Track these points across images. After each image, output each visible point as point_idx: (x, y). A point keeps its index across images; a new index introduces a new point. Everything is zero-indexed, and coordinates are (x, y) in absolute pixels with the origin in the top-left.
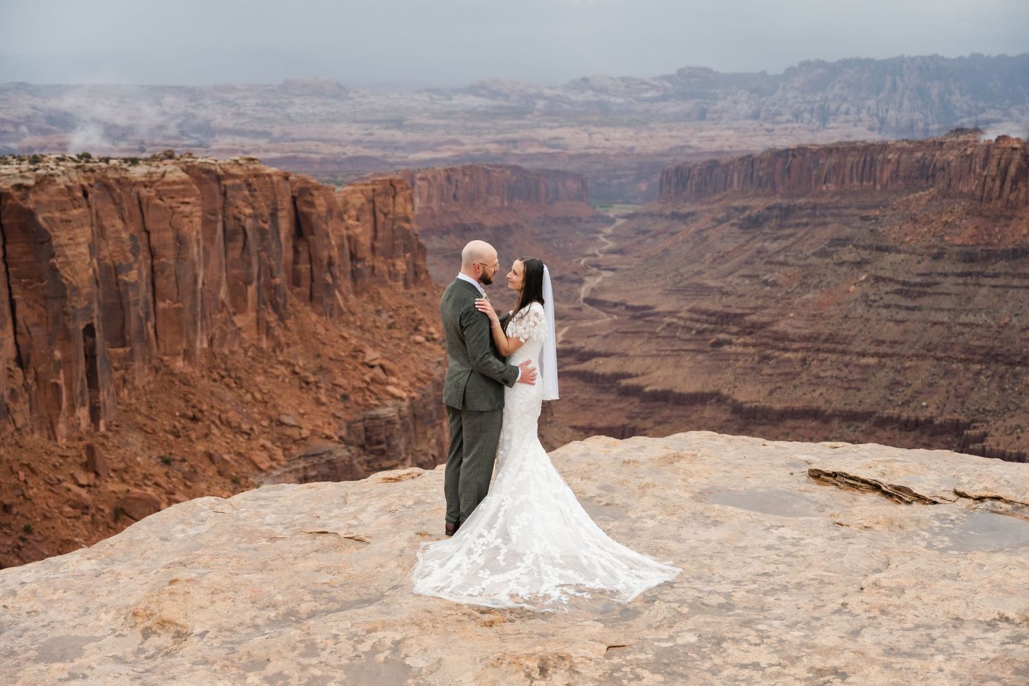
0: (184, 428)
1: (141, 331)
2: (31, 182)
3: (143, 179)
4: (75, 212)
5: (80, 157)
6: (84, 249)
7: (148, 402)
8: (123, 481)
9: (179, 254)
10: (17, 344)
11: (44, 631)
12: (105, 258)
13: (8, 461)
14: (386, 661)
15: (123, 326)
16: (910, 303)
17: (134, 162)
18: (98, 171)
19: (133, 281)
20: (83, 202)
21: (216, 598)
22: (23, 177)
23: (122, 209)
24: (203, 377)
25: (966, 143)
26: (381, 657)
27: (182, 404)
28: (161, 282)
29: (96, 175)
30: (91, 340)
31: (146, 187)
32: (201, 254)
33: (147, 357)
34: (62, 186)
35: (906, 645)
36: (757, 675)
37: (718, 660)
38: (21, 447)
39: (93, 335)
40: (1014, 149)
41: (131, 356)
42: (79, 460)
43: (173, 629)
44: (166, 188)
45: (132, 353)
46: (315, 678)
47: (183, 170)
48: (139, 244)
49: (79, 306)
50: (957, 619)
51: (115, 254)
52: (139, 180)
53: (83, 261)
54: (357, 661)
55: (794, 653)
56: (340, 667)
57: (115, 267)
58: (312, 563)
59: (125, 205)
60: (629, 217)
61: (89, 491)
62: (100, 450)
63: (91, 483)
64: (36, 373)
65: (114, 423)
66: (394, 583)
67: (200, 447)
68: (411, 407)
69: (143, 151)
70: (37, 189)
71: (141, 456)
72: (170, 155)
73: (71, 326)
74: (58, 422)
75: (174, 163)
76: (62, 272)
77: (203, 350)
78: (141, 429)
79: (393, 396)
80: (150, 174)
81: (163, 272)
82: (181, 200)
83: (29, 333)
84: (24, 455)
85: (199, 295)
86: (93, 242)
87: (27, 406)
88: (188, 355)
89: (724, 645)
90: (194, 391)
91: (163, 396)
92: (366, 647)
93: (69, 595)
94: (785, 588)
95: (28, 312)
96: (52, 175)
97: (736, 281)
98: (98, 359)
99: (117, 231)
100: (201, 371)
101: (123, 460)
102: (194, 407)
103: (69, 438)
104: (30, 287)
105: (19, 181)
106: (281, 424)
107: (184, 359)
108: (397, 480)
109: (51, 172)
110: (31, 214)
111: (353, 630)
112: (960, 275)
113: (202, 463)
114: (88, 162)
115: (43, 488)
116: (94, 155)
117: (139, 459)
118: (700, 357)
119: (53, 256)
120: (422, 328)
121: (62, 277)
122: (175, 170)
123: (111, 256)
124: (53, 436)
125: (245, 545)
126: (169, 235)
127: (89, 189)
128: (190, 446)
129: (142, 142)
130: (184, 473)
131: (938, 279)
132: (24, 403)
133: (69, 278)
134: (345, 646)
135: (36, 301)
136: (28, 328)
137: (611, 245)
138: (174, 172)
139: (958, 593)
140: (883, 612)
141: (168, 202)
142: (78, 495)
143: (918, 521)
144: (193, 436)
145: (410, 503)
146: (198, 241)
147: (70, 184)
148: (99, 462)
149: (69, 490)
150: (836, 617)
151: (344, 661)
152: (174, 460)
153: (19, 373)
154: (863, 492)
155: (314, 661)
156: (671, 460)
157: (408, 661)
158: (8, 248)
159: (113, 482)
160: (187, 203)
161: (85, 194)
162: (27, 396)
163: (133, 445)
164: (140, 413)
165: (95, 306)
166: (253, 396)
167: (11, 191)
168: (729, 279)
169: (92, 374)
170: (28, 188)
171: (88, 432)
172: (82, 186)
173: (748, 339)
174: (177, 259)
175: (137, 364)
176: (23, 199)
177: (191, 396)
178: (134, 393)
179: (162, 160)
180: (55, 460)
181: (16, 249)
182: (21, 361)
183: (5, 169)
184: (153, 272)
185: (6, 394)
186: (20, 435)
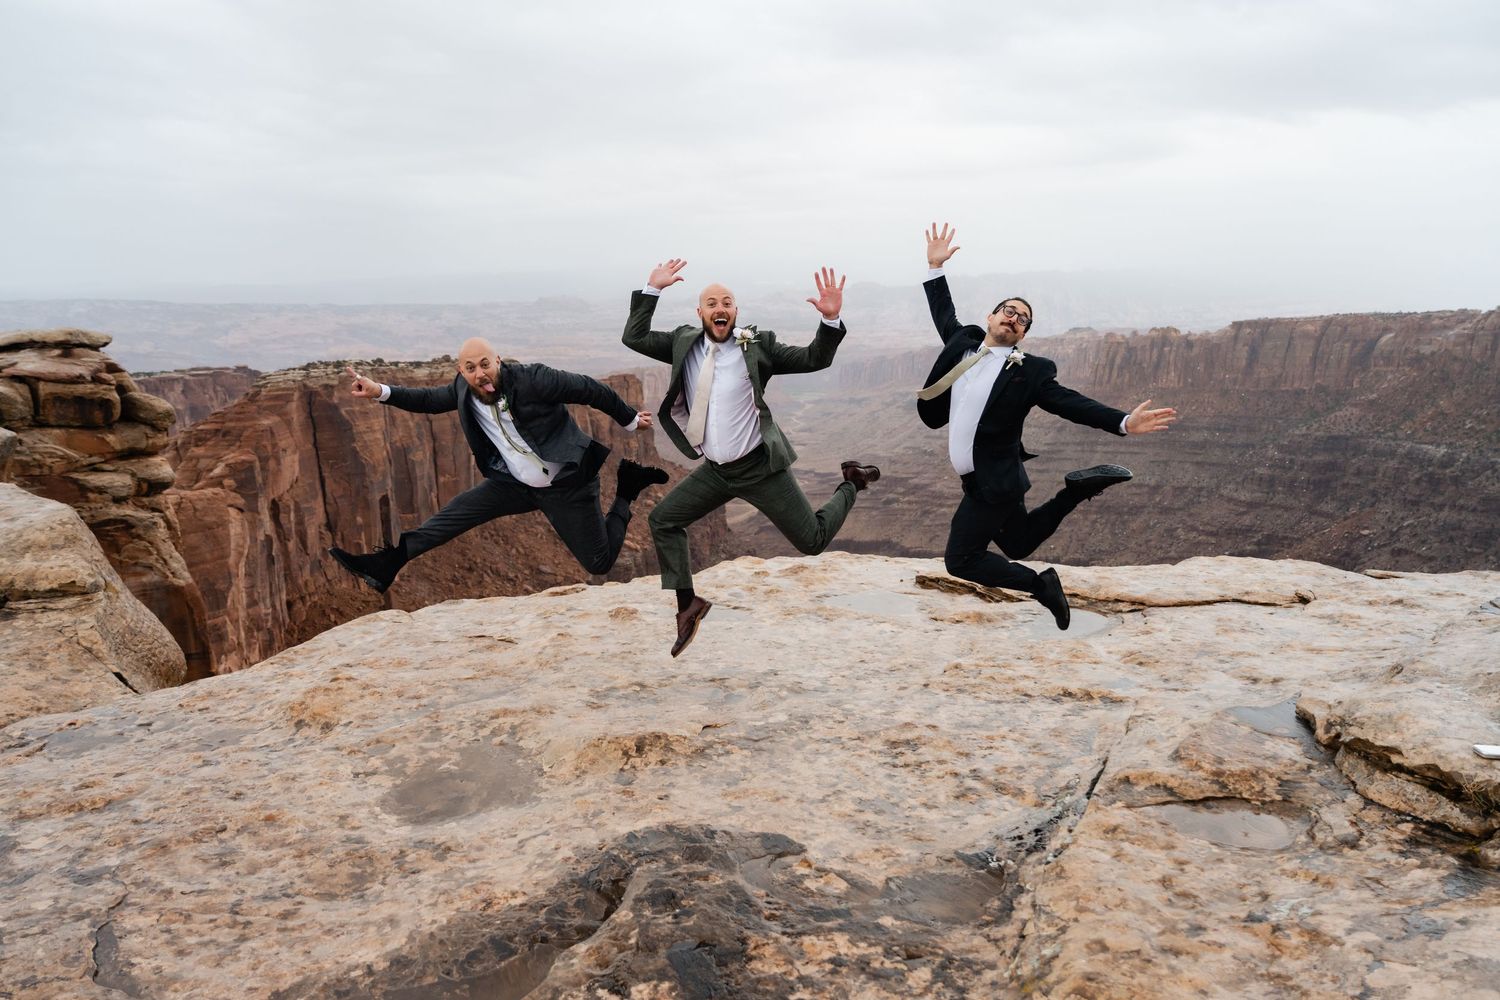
1: (428, 500)
2: (335, 382)
3: (426, 379)
4: (371, 406)
5: (375, 362)
6: (379, 436)
10: (326, 512)
11: (210, 725)
12: (396, 442)
13: (321, 606)
14: (502, 744)
15: (412, 496)
16: (1041, 468)
17: (418, 365)
18: (391, 373)
19: (419, 460)
21: (366, 692)
22: (329, 379)
25: (1082, 339)
26: (496, 740)
27: (461, 558)
28: (441, 461)
29: (389, 376)
30: (384, 508)
35: (976, 720)
36: (837, 750)
37: (803, 736)
39: (388, 504)
40: (1118, 343)
43: (323, 721)
45: (419, 517)
46: (432, 760)
48: (424, 430)
49: (375, 481)
50: (1026, 695)
51: (404, 439)
52: (422, 379)
53: (379, 445)
54: (476, 745)
55: (873, 728)
56: (458, 750)
57: (404, 449)
58: (462, 662)
60: (816, 402)
62: (395, 597)
64: (342, 534)
66: (531, 676)
67: (476, 592)
68: (645, 556)
69: (427, 357)
70: (339, 388)
71: (428, 600)
72: (446, 360)
73: (370, 497)
76: (361, 454)
79: (630, 548)
80: (431, 375)
81: (444, 453)
83: (337, 504)
84: (335, 602)
86: (386, 430)
89: (811, 722)
90: (469, 547)
91: (446, 552)
92: (486, 732)
93: (242, 695)
94: (877, 672)
95: (335, 486)
97: (902, 451)
98: (392, 523)
99: (405, 420)
101: (413, 603)
102: (471, 560)
104: (336, 467)
105: (326, 382)
106: (540, 572)
108: (562, 594)
110: (335, 408)
111: (478, 717)
112: (1078, 444)
114: (381, 366)
116: (386, 361)
117: (426, 602)
118: (874, 513)
119: (354, 441)
120: (653, 494)
121: (362, 458)
123: (400, 439)
125: (412, 649)
126: (448, 423)
128: (467, 591)
129: (426, 350)
131: (1062, 448)
133: (367, 459)
134: (468, 733)
135: (341, 478)
136: (335, 499)
137: (802, 424)
139: (1030, 674)
140: (960, 691)
143: (1005, 616)
144: (470, 584)
145: (563, 610)
150: (916, 696)
151: (463, 744)
153: (328, 536)
154: (960, 594)
155: (436, 744)
156: (795, 571)
157: (521, 743)
158: (317, 435)
165: (389, 482)
166: (518, 551)
167: (319, 390)
168: (896, 450)
170: (332, 387)
173: (912, 498)
174: (456, 442)
176: (331, 395)
177: (468, 552)
179: (439, 364)
180: (357, 604)
181: (324, 436)
182: (330, 526)
183: (314, 372)
184: (435, 452)
185: (319, 552)
186: (331, 584)
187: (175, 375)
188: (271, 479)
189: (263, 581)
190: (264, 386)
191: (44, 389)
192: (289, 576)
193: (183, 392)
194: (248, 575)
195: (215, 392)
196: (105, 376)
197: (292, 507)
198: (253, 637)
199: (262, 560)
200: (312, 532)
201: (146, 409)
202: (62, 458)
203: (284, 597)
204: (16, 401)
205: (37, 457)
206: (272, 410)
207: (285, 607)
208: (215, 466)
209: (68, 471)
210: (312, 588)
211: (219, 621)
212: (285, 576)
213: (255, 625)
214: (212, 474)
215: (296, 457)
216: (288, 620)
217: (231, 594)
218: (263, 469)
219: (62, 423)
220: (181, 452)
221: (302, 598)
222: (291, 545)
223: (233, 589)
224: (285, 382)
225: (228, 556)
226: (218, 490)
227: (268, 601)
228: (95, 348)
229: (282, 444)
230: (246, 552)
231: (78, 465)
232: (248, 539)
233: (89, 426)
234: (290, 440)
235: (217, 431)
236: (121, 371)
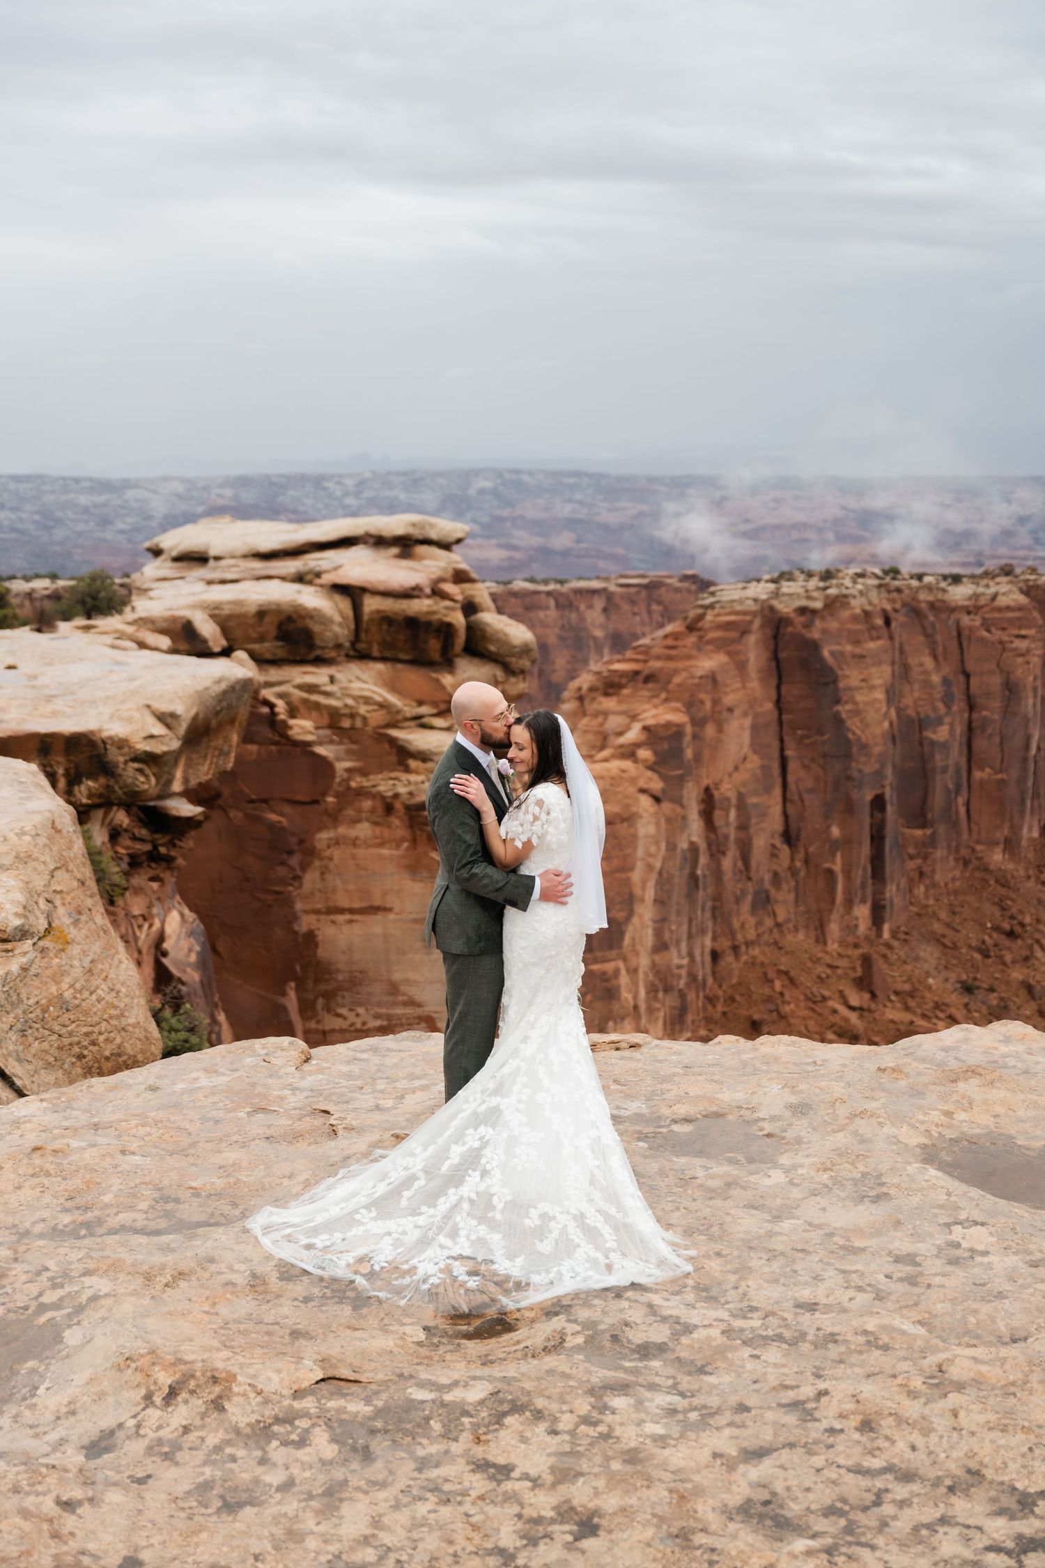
0: (996, 945)
1: (948, 808)
2: (818, 605)
3: (967, 603)
4: (872, 645)
5: (886, 572)
6: (880, 695)
7: (951, 905)
8: (907, 1008)
9: (1007, 707)
10: (786, 816)
12: (907, 707)
13: (762, 964)
14: (46, 1324)
15: (925, 800)
17: (956, 579)
18: (907, 591)
19: (942, 740)
20: (885, 633)
22: (809, 598)
23: (934, 642)
24: (1029, 877)
26: (49, 1316)
27: (997, 913)
28: (980, 743)
29: (904, 596)
30: (879, 815)
31: (969, 613)
32: (1039, 708)
33: (954, 844)
34: (858, 611)
36: (479, 1490)
38: (780, 948)
39: (883, 809)
41: (932, 841)
42: (852, 975)
44: (996, 615)
45: (934, 836)
47: (1022, 591)
48: (955, 690)
49: (867, 770)
51: (921, 703)
52: (960, 603)
53: (877, 710)
54: (13, 1315)
57: (920, 721)
59: (938, 638)
61: (861, 1017)
62: (880, 964)
63: (865, 1006)
64: (806, 853)
65: (903, 929)
67: (1017, 974)
69: (980, 564)
70: (825, 613)
71: (934, 978)
72: (1007, 571)
73: (855, 795)
74: (829, 921)
75: (1010, 582)
76: (849, 723)
77: (1031, 840)
78: (938, 941)
80: (976, 596)
81: (983, 729)
82: (1016, 632)
83: (802, 800)
84: (783, 960)
85: (1031, 766)
86: (892, 685)
87: (792, 897)
88: (1010, 845)
90: (1014, 896)
91: (971, 899)
92: (54, 1295)
94: (798, 1338)
95: (802, 773)
96: (845, 596)
98: (888, 842)
99: (926, 672)
100: (1027, 869)
101: (909, 980)
102: (1012, 917)
103: (842, 943)
104: (807, 741)
105: (803, 603)
107: (1004, 851)
109: (845, 591)
110: (814, 646)
111: (73, 1266)
113: (1017, 996)
114: (894, 579)
115: (802, 1004)
116: (905, 570)
117: (931, 981)
119: (838, 701)
121: (848, 730)
122: (1010, 591)
123: (915, 703)
124: (821, 938)
126: (996, 681)
127: (893, 615)
128: (1002, 971)
129: (980, 554)
130: (990, 1007)
132: (789, 891)
133: (858, 732)
135: (813, 760)
136: (801, 795)
138: (1009, 594)
141: (998, 634)
142: (846, 1020)
144: (1008, 958)
146: (1035, 689)
147: (868, 608)
148: (877, 979)
149: (835, 1011)
152: (978, 988)
153: (785, 851)
157: (69, 1332)
158: (784, 689)
159: (893, 1008)
160: (1024, 637)
161: (888, 622)
162: (793, 883)
163: (926, 961)
164: (939, 920)
165: (889, 772)
167: (793, 615)
169: (877, 861)
170: (814, 612)
171: (867, 938)
172: (884, 612)
174: (1005, 713)
175: (939, 853)
176: (807, 626)
177: (1009, 903)
178: (932, 892)
179: (993, 578)
180: (820, 970)
181: (792, 691)
182: (789, 837)
183: (787, 587)
184: (970, 729)
185: (767, 877)
186: (781, 932)
187: (595, 584)
188: (706, 753)
189: (678, 913)
190: (711, 606)
191: (371, 605)
192: (719, 912)
193: (605, 610)
194: (659, 902)
195: (650, 612)
196: (449, 588)
197: (734, 801)
198: (656, 999)
199: (680, 880)
200: (760, 843)
201: (498, 640)
202: (382, 706)
203: (708, 942)
204: (331, 621)
205: (350, 702)
206: (720, 645)
207: (708, 959)
208: (628, 728)
209: (388, 726)
210: (751, 934)
211: (609, 967)
212: (714, 909)
213: (662, 982)
214: (622, 740)
215: (747, 722)
216: (710, 981)
217: (630, 928)
218: (695, 737)
219: (387, 654)
220: (587, 702)
221: (735, 949)
222: (727, 863)
223: (635, 920)
224: (741, 601)
225: (632, 869)
226: (627, 764)
227: (684, 946)
228: (446, 546)
229: (729, 700)
230: (658, 865)
231: (400, 717)
232: (663, 846)
233: (421, 661)
234: (740, 695)
235: (637, 673)
236: (472, 581)
